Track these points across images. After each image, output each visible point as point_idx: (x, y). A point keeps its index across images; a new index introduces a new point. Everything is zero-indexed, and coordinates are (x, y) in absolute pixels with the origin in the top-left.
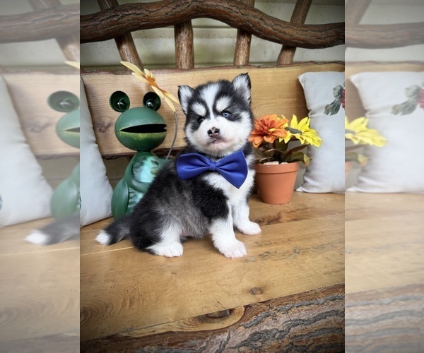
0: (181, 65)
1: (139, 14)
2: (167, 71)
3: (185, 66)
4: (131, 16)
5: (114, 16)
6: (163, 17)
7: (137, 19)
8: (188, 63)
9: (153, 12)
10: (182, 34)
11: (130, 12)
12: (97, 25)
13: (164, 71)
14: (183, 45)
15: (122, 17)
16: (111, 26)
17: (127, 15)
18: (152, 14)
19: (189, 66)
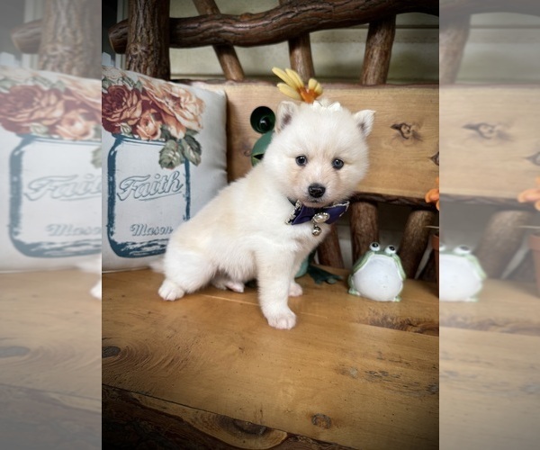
0: (366, 80)
1: (320, 9)
2: (341, 85)
3: (371, 81)
4: (309, 12)
5: (288, 13)
6: (352, 12)
7: (317, 16)
8: (376, 77)
9: (338, 5)
10: (377, 36)
11: (309, 7)
12: (267, 24)
13: (336, 85)
14: (375, 52)
15: (297, 14)
16: (282, 26)
17: (304, 11)
18: (337, 8)
19: (377, 81)
